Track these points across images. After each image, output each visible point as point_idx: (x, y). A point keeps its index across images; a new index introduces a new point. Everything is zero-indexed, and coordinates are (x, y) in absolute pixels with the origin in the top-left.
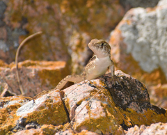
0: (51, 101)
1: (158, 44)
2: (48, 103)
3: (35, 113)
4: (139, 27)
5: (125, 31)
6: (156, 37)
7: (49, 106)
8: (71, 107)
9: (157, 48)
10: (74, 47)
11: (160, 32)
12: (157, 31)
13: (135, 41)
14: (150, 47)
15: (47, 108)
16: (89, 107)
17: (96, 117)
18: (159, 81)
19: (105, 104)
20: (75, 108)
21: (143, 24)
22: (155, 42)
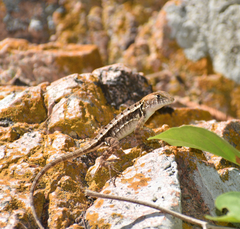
0: (29, 96)
1: (208, 29)
2: (26, 99)
3: (10, 109)
4: (189, 8)
5: (170, 13)
6: (207, 21)
7: (26, 102)
8: (49, 104)
9: (207, 33)
10: (115, 28)
11: (211, 15)
12: (208, 13)
13: (181, 24)
14: (198, 32)
15: (22, 104)
16: (66, 106)
17: (71, 117)
18: (205, 71)
19: (86, 102)
20: (53, 106)
21: (194, 5)
22: (204, 26)
